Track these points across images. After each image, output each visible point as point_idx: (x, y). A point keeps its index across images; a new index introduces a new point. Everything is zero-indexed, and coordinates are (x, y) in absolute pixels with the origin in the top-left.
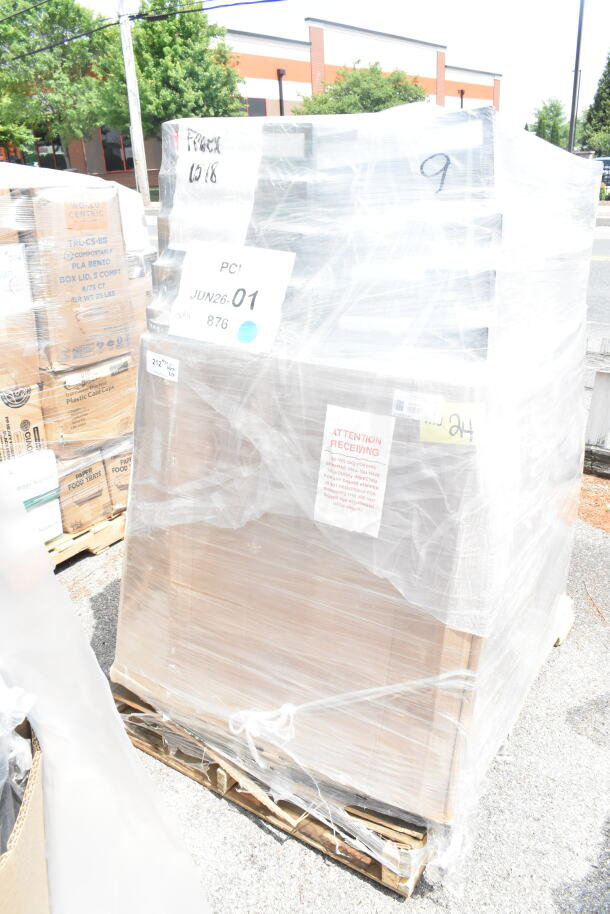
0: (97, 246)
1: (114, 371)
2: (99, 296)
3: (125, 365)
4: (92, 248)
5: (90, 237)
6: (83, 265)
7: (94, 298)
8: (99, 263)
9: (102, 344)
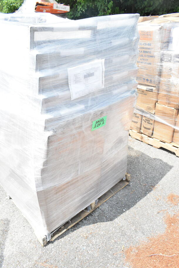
0: (147, 46)
1: (148, 90)
2: (145, 63)
3: (152, 90)
4: (145, 46)
5: (145, 43)
6: (142, 52)
7: (144, 63)
8: (147, 52)
9: (145, 79)
